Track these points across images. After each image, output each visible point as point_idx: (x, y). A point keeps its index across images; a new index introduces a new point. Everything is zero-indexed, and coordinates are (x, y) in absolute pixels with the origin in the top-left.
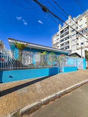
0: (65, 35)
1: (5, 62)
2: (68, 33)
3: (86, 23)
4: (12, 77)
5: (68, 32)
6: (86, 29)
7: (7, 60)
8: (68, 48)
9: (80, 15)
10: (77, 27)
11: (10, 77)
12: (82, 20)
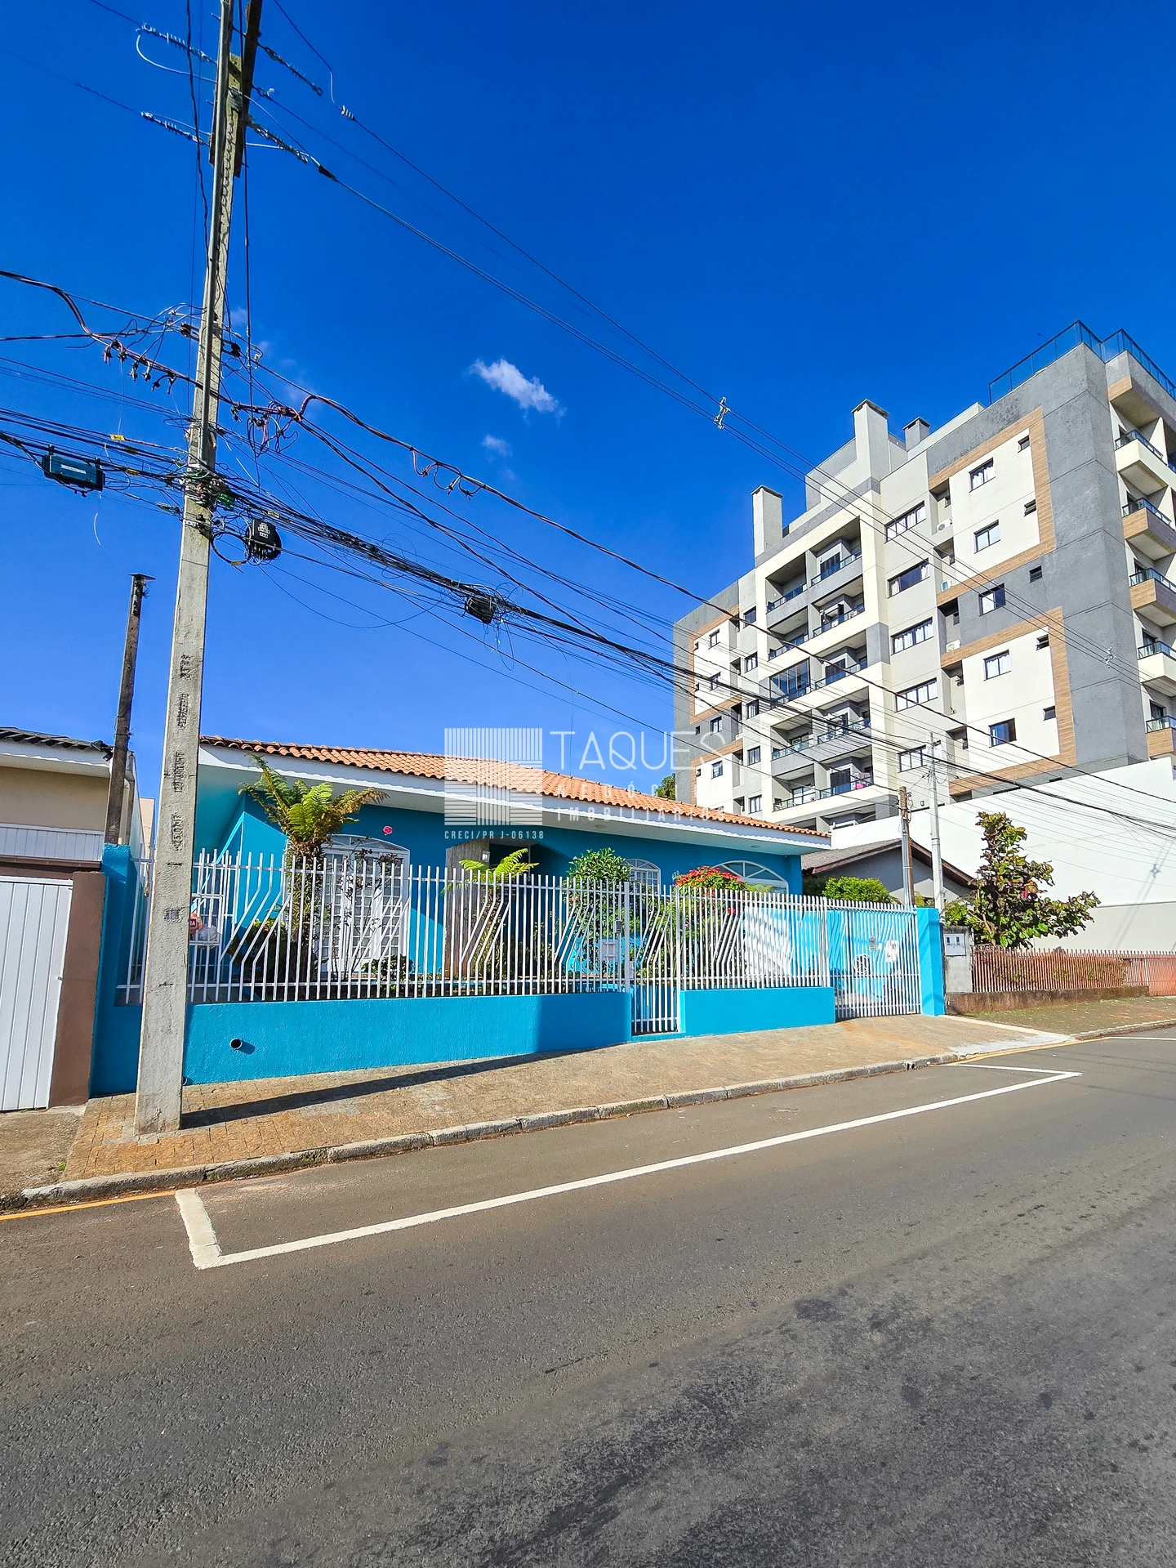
0: (827, 622)
1: (209, 944)
2: (856, 601)
3: (1031, 507)
4: (248, 1049)
5: (851, 591)
6: (1036, 573)
7: (220, 930)
8: (855, 772)
9: (975, 409)
10: (950, 544)
11: (236, 1044)
12: (988, 471)
